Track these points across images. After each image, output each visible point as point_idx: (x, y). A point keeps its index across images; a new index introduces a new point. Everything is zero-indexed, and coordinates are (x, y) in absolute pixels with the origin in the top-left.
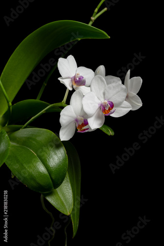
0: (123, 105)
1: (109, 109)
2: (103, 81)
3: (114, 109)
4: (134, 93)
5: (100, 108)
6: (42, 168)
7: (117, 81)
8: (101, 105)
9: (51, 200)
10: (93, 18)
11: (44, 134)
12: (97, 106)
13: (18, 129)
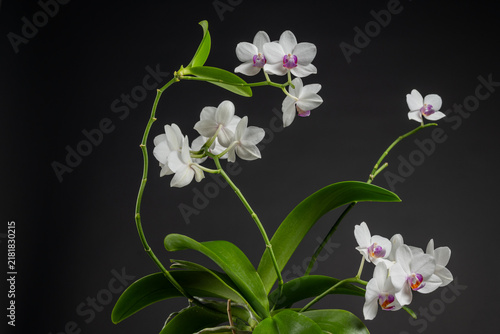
0: (431, 279)
1: (418, 283)
2: (408, 251)
3: (423, 283)
4: (442, 266)
5: (407, 282)
7: (419, 252)
8: (409, 278)
10: (372, 176)
12: (404, 280)
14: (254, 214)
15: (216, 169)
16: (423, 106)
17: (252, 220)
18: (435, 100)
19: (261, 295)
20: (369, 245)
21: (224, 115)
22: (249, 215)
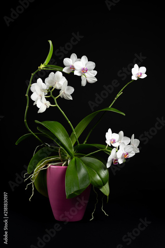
0: (131, 153)
1: (126, 155)
4: (136, 147)
5: (123, 155)
6: (98, 178)
8: (123, 153)
9: (101, 190)
11: (97, 162)
13: (83, 156)
14: (69, 122)
15: (55, 104)
16: (138, 72)
17: (69, 123)
18: (143, 69)
19: (71, 148)
20: (111, 138)
21: (58, 78)
22: (68, 122)
